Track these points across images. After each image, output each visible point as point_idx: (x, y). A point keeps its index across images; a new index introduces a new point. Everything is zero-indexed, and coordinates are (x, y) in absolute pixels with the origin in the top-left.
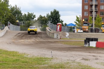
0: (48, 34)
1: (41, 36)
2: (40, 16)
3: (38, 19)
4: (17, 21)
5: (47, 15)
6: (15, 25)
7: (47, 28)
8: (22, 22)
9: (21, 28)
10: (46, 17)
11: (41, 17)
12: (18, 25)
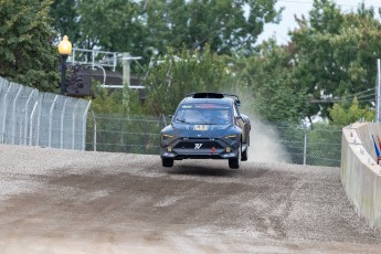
8: (126, 58)
11: (327, 18)
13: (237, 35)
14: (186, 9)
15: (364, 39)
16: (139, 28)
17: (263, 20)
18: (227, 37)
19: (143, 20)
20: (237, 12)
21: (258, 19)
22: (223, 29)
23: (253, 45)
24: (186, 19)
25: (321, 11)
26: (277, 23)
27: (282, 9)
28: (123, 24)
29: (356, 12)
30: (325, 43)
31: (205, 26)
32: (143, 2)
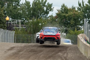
0: (82, 50)
1: (65, 55)
3: (57, 14)
4: (7, 18)
6: (1, 27)
9: (17, 36)
10: (76, 9)
11: (65, 10)
12: (9, 27)
13: (43, 14)
14: (31, 9)
15: (74, 14)
17: (49, 11)
18: (41, 15)
19: (21, 12)
20: (43, 9)
21: (48, 10)
22: (40, 13)
23: (47, 17)
24: (31, 11)
26: (52, 11)
27: (53, 8)
31: (36, 12)
32: (21, 8)
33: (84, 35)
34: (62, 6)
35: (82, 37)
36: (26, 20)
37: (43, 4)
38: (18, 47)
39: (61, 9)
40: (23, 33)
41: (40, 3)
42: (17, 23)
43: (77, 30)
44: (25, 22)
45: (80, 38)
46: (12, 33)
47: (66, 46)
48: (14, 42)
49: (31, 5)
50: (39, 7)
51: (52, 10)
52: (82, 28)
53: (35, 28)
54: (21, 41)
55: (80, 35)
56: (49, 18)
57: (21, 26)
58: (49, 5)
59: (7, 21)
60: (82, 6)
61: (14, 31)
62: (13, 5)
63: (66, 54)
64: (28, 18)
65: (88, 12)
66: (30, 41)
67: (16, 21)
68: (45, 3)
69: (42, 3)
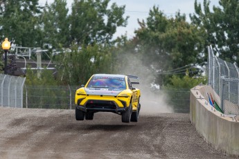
1: (158, 141)
2: (155, 12)
3: (138, 33)
5: (198, 10)
7: (196, 92)
8: (39, 50)
9: (31, 92)
12: (10, 67)
13: (100, 35)
14: (68, 20)
15: (180, 35)
16: (39, 32)
17: (116, 25)
18: (94, 36)
19: (42, 27)
20: (100, 20)
21: (113, 24)
22: (92, 31)
23: (110, 40)
24: (69, 25)
25: (154, 18)
26: (125, 26)
27: (128, 17)
28: (29, 30)
29: (175, 18)
30: (156, 38)
31: (81, 29)
32: (41, 16)
33: (208, 88)
34: (151, 11)
35: (203, 93)
36: (53, 48)
37: (101, 7)
38: (32, 118)
39: (148, 19)
40: (48, 82)
41: (93, 6)
42: (30, 55)
43: (191, 75)
44: (53, 53)
45: (196, 95)
46: (18, 84)
47: (160, 118)
48: (24, 107)
49: (68, 10)
50: (90, 14)
51: (123, 24)
52: (202, 72)
53: (78, 69)
54: (41, 103)
55: (198, 87)
56: (116, 45)
57: (42, 65)
58: (117, 8)
59: (6, 51)
60: (203, 12)
61: (25, 76)
62: (19, 10)
63: (159, 138)
64: (61, 42)
65: (218, 28)
66: (65, 104)
67: (27, 50)
68: (106, 4)
69: (99, 5)
